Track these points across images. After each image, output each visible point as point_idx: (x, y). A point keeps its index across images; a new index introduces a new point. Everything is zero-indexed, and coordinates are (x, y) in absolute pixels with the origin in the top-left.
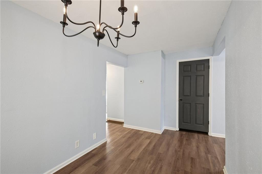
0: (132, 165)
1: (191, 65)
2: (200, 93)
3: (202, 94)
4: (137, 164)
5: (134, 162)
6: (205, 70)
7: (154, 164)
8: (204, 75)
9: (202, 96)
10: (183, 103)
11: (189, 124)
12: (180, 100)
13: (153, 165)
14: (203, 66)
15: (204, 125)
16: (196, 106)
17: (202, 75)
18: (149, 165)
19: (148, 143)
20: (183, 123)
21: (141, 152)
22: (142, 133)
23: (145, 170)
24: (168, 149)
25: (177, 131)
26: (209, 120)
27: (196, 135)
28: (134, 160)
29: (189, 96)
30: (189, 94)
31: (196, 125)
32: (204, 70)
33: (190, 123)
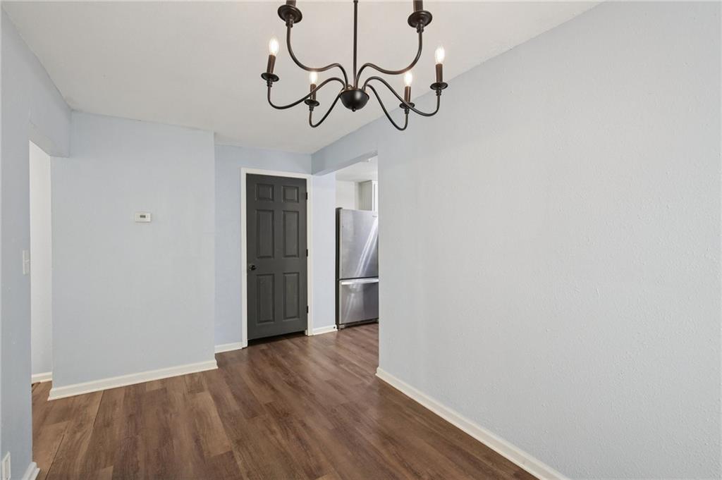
0: (239, 463)
1: (273, 186)
2: (292, 249)
3: (295, 253)
4: (250, 453)
5: (236, 454)
6: (300, 201)
7: (286, 429)
8: (298, 212)
9: (295, 256)
10: (258, 275)
11: (272, 323)
12: (251, 269)
13: (284, 430)
14: (296, 191)
15: (299, 317)
16: (285, 279)
17: (295, 212)
18: (279, 436)
19: (213, 401)
20: (257, 325)
21: (224, 426)
22: (156, 387)
23: (282, 450)
24: (273, 389)
25: (243, 348)
26: (308, 305)
27: (288, 343)
28: (231, 452)
29: (269, 257)
30: (270, 254)
31: (287, 320)
32: (298, 202)
33: (274, 321)
